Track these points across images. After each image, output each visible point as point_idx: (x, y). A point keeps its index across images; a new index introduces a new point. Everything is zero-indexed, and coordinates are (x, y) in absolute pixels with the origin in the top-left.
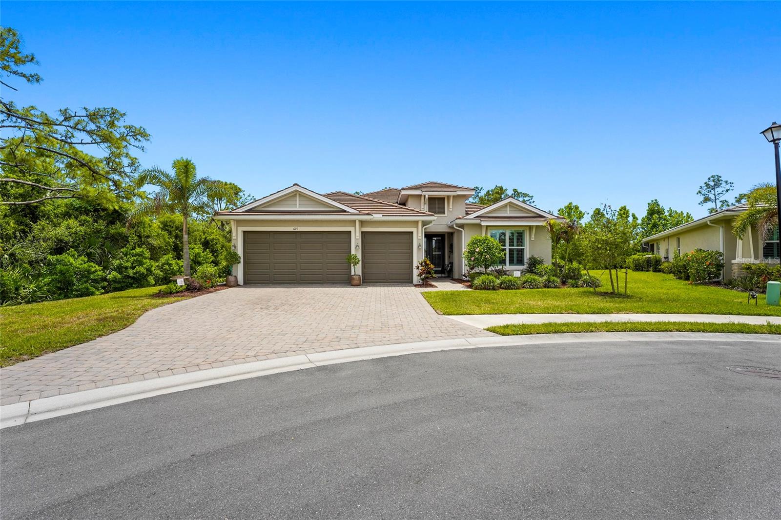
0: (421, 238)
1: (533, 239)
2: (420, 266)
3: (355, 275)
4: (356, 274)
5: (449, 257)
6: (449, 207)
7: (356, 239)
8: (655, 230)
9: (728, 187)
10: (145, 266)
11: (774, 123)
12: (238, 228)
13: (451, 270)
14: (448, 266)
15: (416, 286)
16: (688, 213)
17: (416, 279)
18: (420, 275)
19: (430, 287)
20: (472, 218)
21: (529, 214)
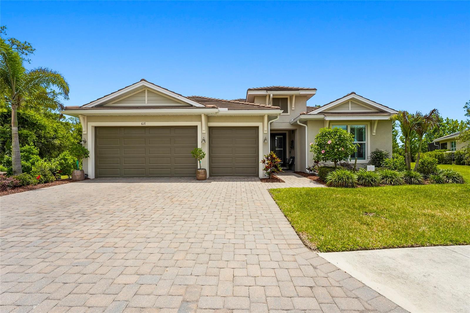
0: (266, 132)
1: (375, 134)
2: (266, 160)
3: (200, 169)
4: (202, 168)
5: (290, 152)
6: (292, 106)
7: (202, 133)
8: (436, 134)
10: (31, 161)
12: (88, 123)
13: (293, 164)
14: (289, 160)
15: (262, 180)
16: (462, 121)
17: (262, 173)
18: (266, 169)
19: (277, 182)
20: (315, 113)
21: (370, 110)
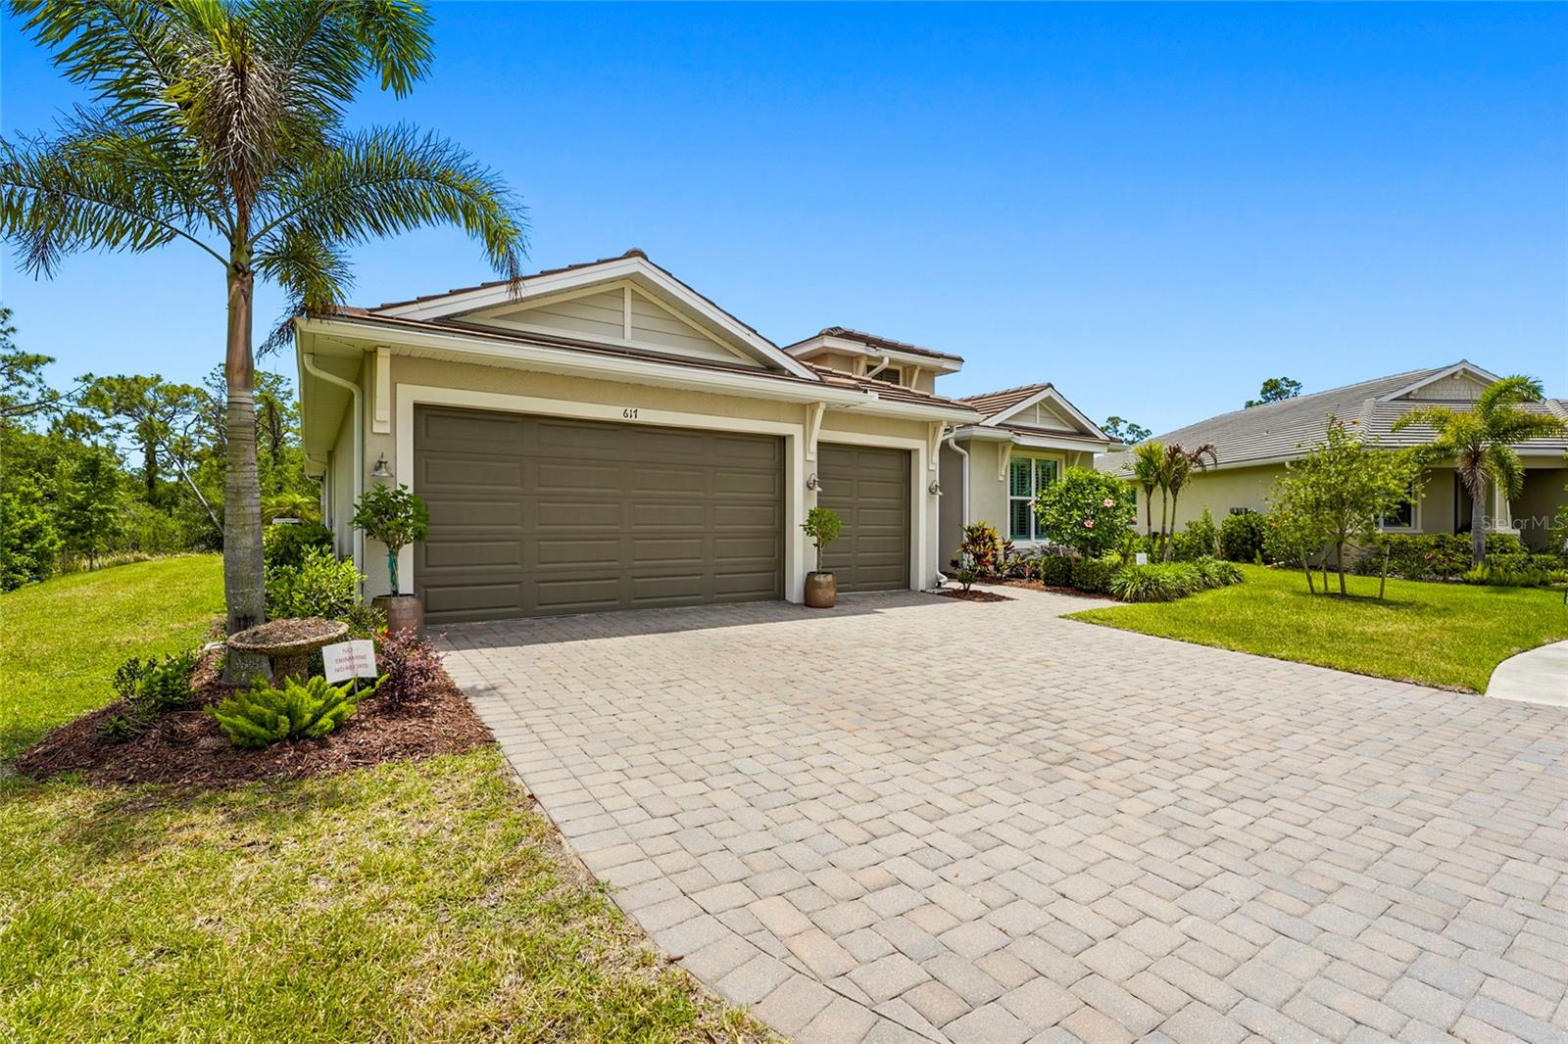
4: (823, 570)
12: (401, 388)
20: (993, 425)
21: (1066, 426)
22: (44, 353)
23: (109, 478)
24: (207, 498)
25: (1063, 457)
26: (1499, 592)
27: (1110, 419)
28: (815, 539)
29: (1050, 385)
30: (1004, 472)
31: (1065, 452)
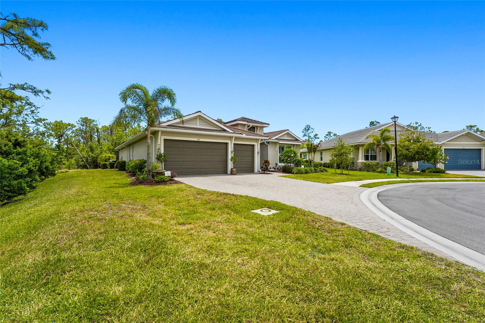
0: (259, 148)
3: (234, 168)
7: (231, 148)
9: (312, 130)
11: (395, 116)
17: (257, 170)
20: (274, 139)
21: (292, 138)
22: (46, 118)
23: (63, 150)
24: (83, 155)
25: (292, 145)
26: (380, 174)
27: (328, 132)
28: (232, 162)
29: (288, 130)
30: (277, 149)
31: (293, 144)
